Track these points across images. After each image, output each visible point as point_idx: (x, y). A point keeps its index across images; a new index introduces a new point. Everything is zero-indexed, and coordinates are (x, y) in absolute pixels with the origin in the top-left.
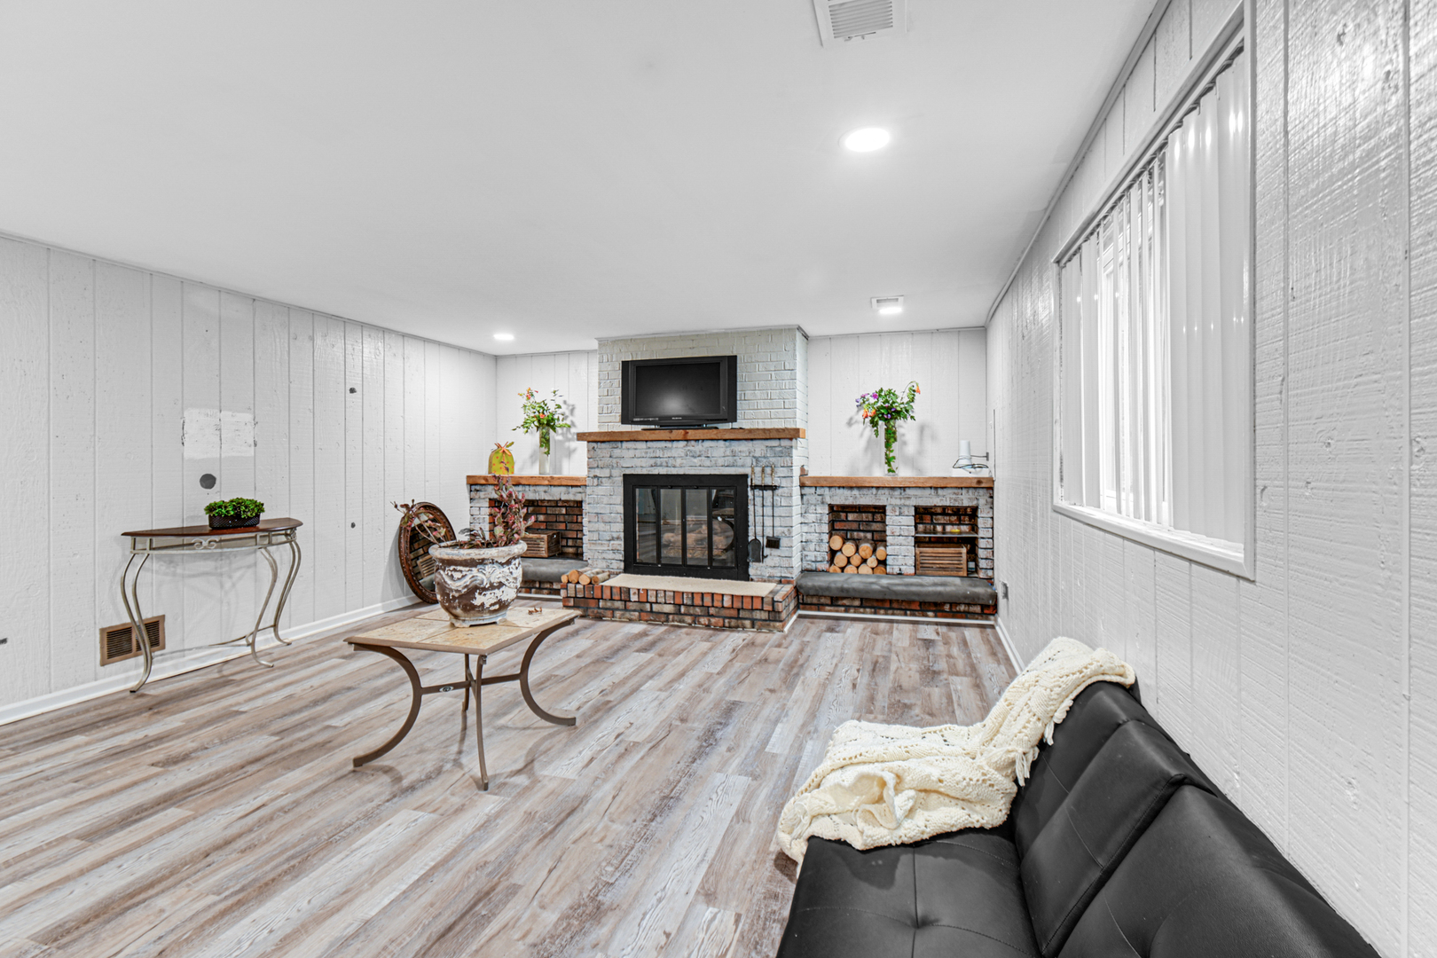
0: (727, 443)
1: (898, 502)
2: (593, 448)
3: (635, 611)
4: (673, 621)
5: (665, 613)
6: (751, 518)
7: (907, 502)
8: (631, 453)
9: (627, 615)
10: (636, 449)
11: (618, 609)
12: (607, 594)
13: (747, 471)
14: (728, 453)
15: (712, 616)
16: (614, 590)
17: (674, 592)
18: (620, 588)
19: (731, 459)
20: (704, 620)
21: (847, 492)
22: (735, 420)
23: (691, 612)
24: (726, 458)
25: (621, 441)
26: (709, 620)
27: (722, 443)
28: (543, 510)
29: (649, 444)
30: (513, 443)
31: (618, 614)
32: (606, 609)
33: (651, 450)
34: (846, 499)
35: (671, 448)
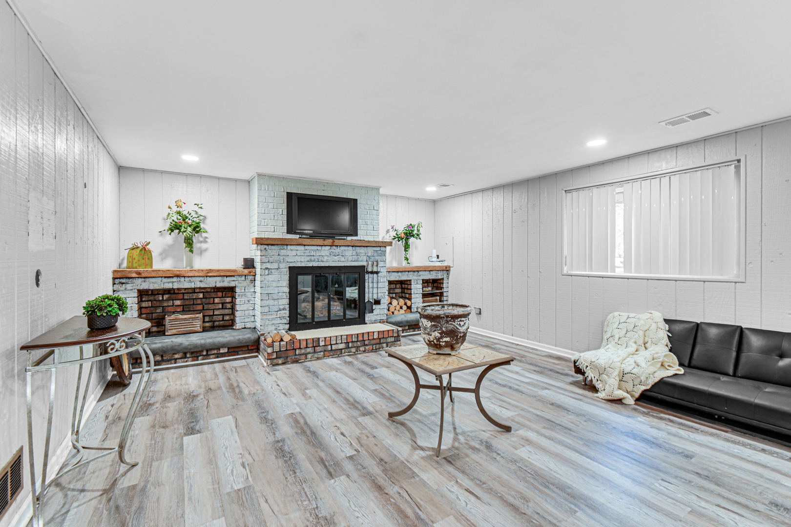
0: (354, 248)
1: (416, 278)
2: (265, 249)
3: (321, 352)
4: (345, 353)
5: (340, 349)
6: (366, 290)
7: (419, 278)
8: (294, 253)
9: (316, 355)
10: (297, 250)
11: (309, 353)
12: (304, 344)
13: (365, 264)
14: (354, 254)
15: (367, 345)
16: (308, 341)
17: (347, 335)
18: (313, 339)
19: (356, 257)
20: (362, 349)
21: (396, 274)
22: (357, 235)
23: (355, 345)
24: (353, 257)
25: (287, 245)
26: (365, 348)
27: (351, 248)
28: (181, 296)
29: (307, 247)
30: (149, 243)
31: (309, 356)
32: (301, 355)
33: (308, 251)
34: (396, 278)
35: (321, 250)
